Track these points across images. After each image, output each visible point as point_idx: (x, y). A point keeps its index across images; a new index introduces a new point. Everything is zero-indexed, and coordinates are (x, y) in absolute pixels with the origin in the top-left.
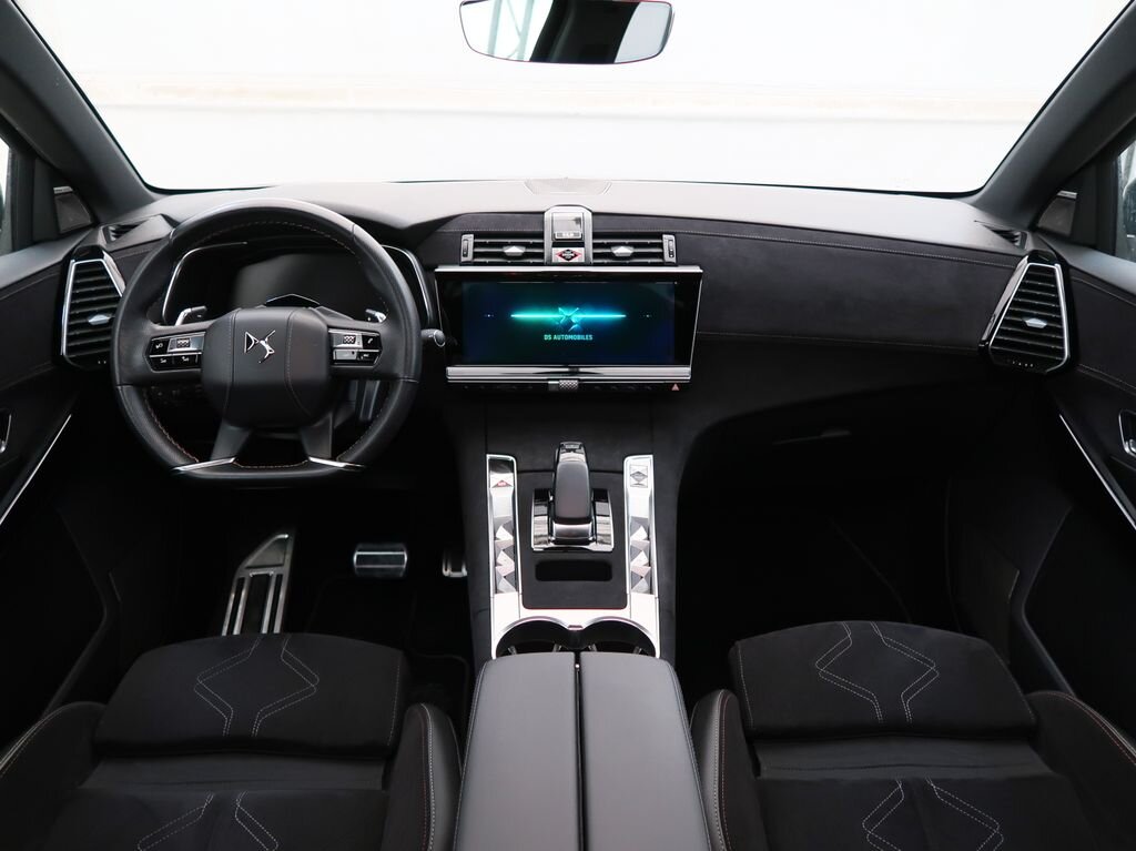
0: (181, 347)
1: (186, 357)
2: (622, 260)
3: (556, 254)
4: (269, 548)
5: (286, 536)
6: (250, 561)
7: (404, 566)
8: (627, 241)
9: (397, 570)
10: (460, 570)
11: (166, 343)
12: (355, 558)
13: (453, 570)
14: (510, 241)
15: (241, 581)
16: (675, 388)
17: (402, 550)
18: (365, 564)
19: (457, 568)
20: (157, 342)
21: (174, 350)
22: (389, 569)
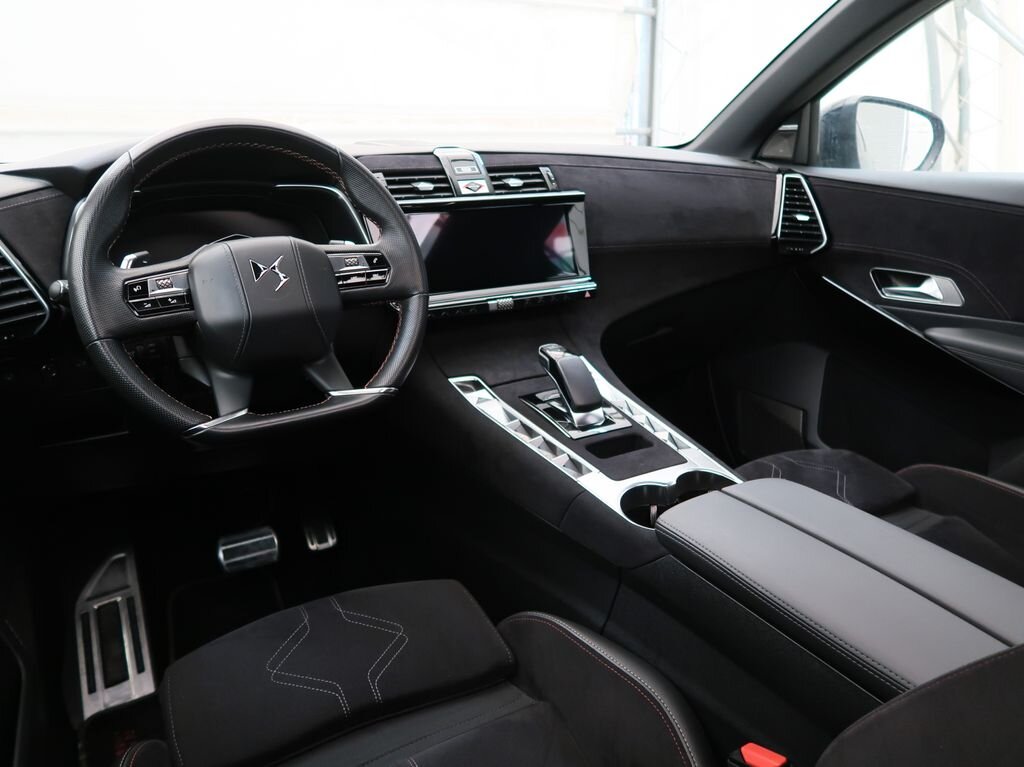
0: (163, 288)
1: (173, 298)
2: (516, 190)
3: (462, 186)
4: (105, 574)
5: (122, 555)
6: (88, 592)
7: (276, 549)
8: (514, 174)
9: (270, 554)
10: (326, 541)
11: (144, 285)
12: (221, 555)
13: (320, 542)
14: (416, 178)
15: (85, 618)
16: (588, 295)
17: (269, 534)
18: (233, 557)
19: (322, 540)
20: (135, 285)
21: (155, 293)
22: (261, 556)
